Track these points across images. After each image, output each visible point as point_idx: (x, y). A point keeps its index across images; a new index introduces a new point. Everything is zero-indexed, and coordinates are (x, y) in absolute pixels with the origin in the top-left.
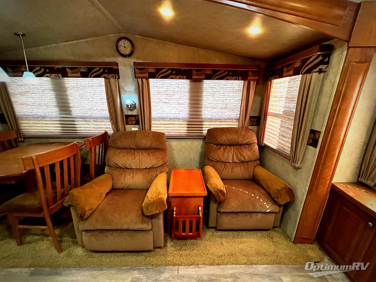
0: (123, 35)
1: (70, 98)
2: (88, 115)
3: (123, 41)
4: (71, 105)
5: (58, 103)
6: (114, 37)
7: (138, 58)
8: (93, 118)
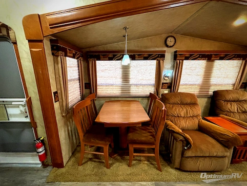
0: (170, 34)
1: (131, 73)
2: (139, 83)
3: (170, 38)
4: (130, 77)
5: (123, 76)
6: (165, 36)
7: (176, 48)
8: (142, 85)
